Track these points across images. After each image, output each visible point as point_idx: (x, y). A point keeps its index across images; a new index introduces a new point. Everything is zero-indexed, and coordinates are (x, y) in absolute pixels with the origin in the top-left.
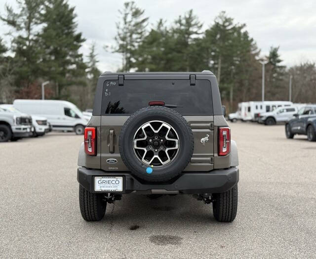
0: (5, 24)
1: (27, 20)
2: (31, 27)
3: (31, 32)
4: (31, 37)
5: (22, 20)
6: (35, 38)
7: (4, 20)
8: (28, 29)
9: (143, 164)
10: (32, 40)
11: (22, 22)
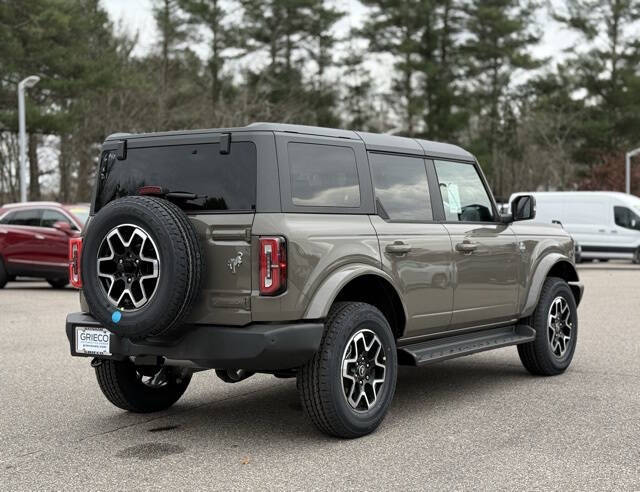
0: (562, 28)
1: (611, 14)
2: (619, 28)
3: (620, 38)
4: (619, 50)
5: (602, 16)
6: (630, 51)
7: (561, 20)
8: (613, 32)
9: (108, 306)
10: (623, 56)
11: (600, 19)
